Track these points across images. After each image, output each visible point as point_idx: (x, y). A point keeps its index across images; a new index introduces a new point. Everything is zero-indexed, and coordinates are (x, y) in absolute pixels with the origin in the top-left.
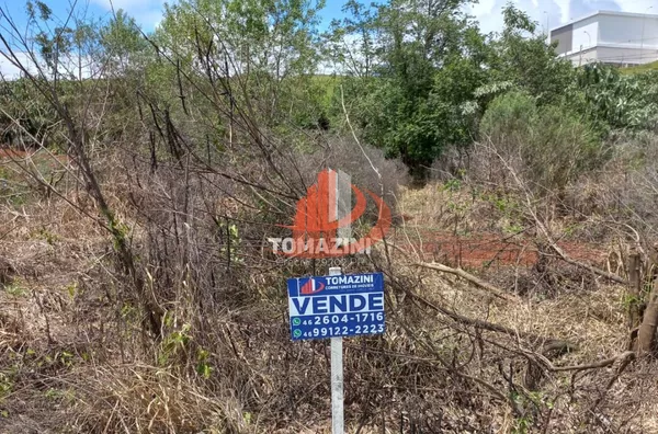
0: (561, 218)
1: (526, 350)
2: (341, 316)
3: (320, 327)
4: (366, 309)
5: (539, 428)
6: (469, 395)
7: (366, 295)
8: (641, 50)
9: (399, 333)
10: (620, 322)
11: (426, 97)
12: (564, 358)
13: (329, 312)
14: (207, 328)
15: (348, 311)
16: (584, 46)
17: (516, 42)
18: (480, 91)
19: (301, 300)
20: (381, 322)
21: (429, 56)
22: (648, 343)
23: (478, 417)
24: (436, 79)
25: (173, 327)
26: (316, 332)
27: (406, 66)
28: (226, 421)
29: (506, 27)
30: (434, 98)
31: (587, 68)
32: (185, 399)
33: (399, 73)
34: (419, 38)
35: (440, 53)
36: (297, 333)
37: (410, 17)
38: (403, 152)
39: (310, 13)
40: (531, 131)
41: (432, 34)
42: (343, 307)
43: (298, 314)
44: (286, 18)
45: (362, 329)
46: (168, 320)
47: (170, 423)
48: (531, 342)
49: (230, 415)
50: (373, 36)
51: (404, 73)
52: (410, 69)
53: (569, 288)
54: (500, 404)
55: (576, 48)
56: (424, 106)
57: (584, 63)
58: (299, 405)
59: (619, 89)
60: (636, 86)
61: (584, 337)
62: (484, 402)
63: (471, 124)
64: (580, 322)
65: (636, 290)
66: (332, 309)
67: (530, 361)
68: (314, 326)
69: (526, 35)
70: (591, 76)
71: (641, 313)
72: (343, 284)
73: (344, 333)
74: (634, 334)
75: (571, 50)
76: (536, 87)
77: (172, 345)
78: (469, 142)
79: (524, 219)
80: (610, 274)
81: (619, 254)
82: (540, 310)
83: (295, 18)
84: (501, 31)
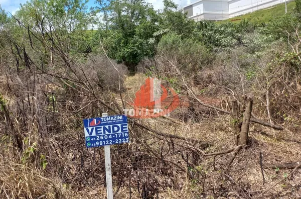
0: (197, 86)
1: (191, 146)
2: (108, 135)
3: (99, 141)
4: (120, 131)
5: (200, 183)
6: (167, 169)
7: (119, 125)
8: (222, 14)
9: (132, 141)
10: (231, 131)
11: (133, 37)
12: (208, 149)
13: (103, 134)
14: (44, 144)
15: (112, 133)
16: (198, 13)
17: (170, 13)
18: (155, 34)
19: (90, 129)
20: (127, 137)
21: (133, 20)
22: (245, 141)
23: (172, 179)
24: (137, 29)
25: (28, 145)
26: (97, 143)
27: (123, 25)
28: (55, 189)
29: (165, 7)
30: (136, 37)
31: (201, 22)
32: (35, 179)
33: (121, 28)
34: (128, 14)
35: (137, 19)
36: (89, 144)
37: (123, 5)
38: (124, 61)
39: (83, 4)
40: (180, 50)
41: (134, 11)
42: (109, 131)
43: (89, 136)
44: (73, 8)
45: (119, 141)
46: (26, 142)
47: (29, 191)
48: (192, 143)
49: (58, 186)
50: (109, 13)
51: (123, 27)
52: (125, 26)
53: (205, 117)
54: (181, 173)
55: (195, 15)
56: (132, 41)
57: (199, 20)
58: (88, 178)
59: (216, 30)
60: (223, 29)
61: (215, 139)
62: (174, 172)
63: (153, 48)
64: (212, 132)
65: (236, 117)
66: (104, 132)
67: (193, 151)
68: (96, 141)
69: (174, 10)
70: (203, 25)
71: (240, 127)
72: (109, 120)
73: (110, 143)
74: (238, 137)
75: (192, 15)
76: (180, 31)
77: (28, 153)
78: (153, 55)
79: (181, 87)
80: (223, 110)
81: (226, 101)
82: (194, 128)
83: (77, 7)
84: (163, 9)
